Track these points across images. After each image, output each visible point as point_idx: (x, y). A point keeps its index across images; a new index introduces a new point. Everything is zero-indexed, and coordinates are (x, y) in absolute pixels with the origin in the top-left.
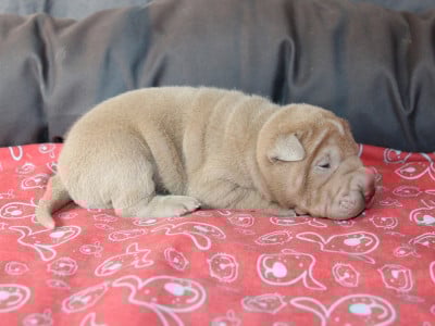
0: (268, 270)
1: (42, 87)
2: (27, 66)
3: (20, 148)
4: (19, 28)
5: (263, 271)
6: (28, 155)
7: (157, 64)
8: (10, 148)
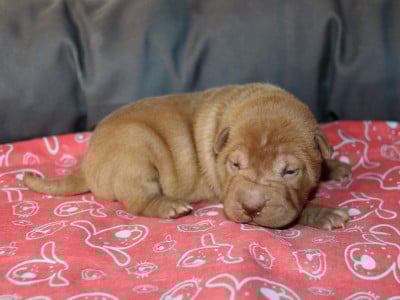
0: (357, 263)
1: (79, 75)
2: (62, 53)
3: (55, 138)
4: (48, 11)
5: (352, 264)
6: (65, 147)
7: (199, 47)
8: (45, 140)
